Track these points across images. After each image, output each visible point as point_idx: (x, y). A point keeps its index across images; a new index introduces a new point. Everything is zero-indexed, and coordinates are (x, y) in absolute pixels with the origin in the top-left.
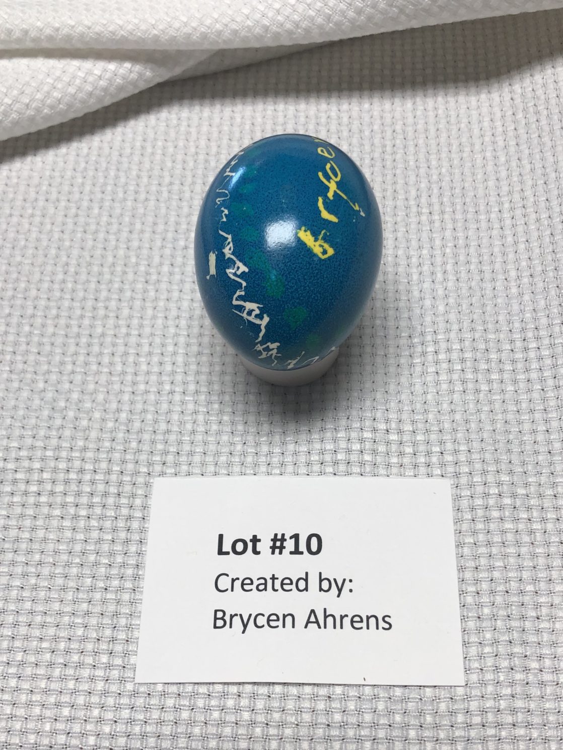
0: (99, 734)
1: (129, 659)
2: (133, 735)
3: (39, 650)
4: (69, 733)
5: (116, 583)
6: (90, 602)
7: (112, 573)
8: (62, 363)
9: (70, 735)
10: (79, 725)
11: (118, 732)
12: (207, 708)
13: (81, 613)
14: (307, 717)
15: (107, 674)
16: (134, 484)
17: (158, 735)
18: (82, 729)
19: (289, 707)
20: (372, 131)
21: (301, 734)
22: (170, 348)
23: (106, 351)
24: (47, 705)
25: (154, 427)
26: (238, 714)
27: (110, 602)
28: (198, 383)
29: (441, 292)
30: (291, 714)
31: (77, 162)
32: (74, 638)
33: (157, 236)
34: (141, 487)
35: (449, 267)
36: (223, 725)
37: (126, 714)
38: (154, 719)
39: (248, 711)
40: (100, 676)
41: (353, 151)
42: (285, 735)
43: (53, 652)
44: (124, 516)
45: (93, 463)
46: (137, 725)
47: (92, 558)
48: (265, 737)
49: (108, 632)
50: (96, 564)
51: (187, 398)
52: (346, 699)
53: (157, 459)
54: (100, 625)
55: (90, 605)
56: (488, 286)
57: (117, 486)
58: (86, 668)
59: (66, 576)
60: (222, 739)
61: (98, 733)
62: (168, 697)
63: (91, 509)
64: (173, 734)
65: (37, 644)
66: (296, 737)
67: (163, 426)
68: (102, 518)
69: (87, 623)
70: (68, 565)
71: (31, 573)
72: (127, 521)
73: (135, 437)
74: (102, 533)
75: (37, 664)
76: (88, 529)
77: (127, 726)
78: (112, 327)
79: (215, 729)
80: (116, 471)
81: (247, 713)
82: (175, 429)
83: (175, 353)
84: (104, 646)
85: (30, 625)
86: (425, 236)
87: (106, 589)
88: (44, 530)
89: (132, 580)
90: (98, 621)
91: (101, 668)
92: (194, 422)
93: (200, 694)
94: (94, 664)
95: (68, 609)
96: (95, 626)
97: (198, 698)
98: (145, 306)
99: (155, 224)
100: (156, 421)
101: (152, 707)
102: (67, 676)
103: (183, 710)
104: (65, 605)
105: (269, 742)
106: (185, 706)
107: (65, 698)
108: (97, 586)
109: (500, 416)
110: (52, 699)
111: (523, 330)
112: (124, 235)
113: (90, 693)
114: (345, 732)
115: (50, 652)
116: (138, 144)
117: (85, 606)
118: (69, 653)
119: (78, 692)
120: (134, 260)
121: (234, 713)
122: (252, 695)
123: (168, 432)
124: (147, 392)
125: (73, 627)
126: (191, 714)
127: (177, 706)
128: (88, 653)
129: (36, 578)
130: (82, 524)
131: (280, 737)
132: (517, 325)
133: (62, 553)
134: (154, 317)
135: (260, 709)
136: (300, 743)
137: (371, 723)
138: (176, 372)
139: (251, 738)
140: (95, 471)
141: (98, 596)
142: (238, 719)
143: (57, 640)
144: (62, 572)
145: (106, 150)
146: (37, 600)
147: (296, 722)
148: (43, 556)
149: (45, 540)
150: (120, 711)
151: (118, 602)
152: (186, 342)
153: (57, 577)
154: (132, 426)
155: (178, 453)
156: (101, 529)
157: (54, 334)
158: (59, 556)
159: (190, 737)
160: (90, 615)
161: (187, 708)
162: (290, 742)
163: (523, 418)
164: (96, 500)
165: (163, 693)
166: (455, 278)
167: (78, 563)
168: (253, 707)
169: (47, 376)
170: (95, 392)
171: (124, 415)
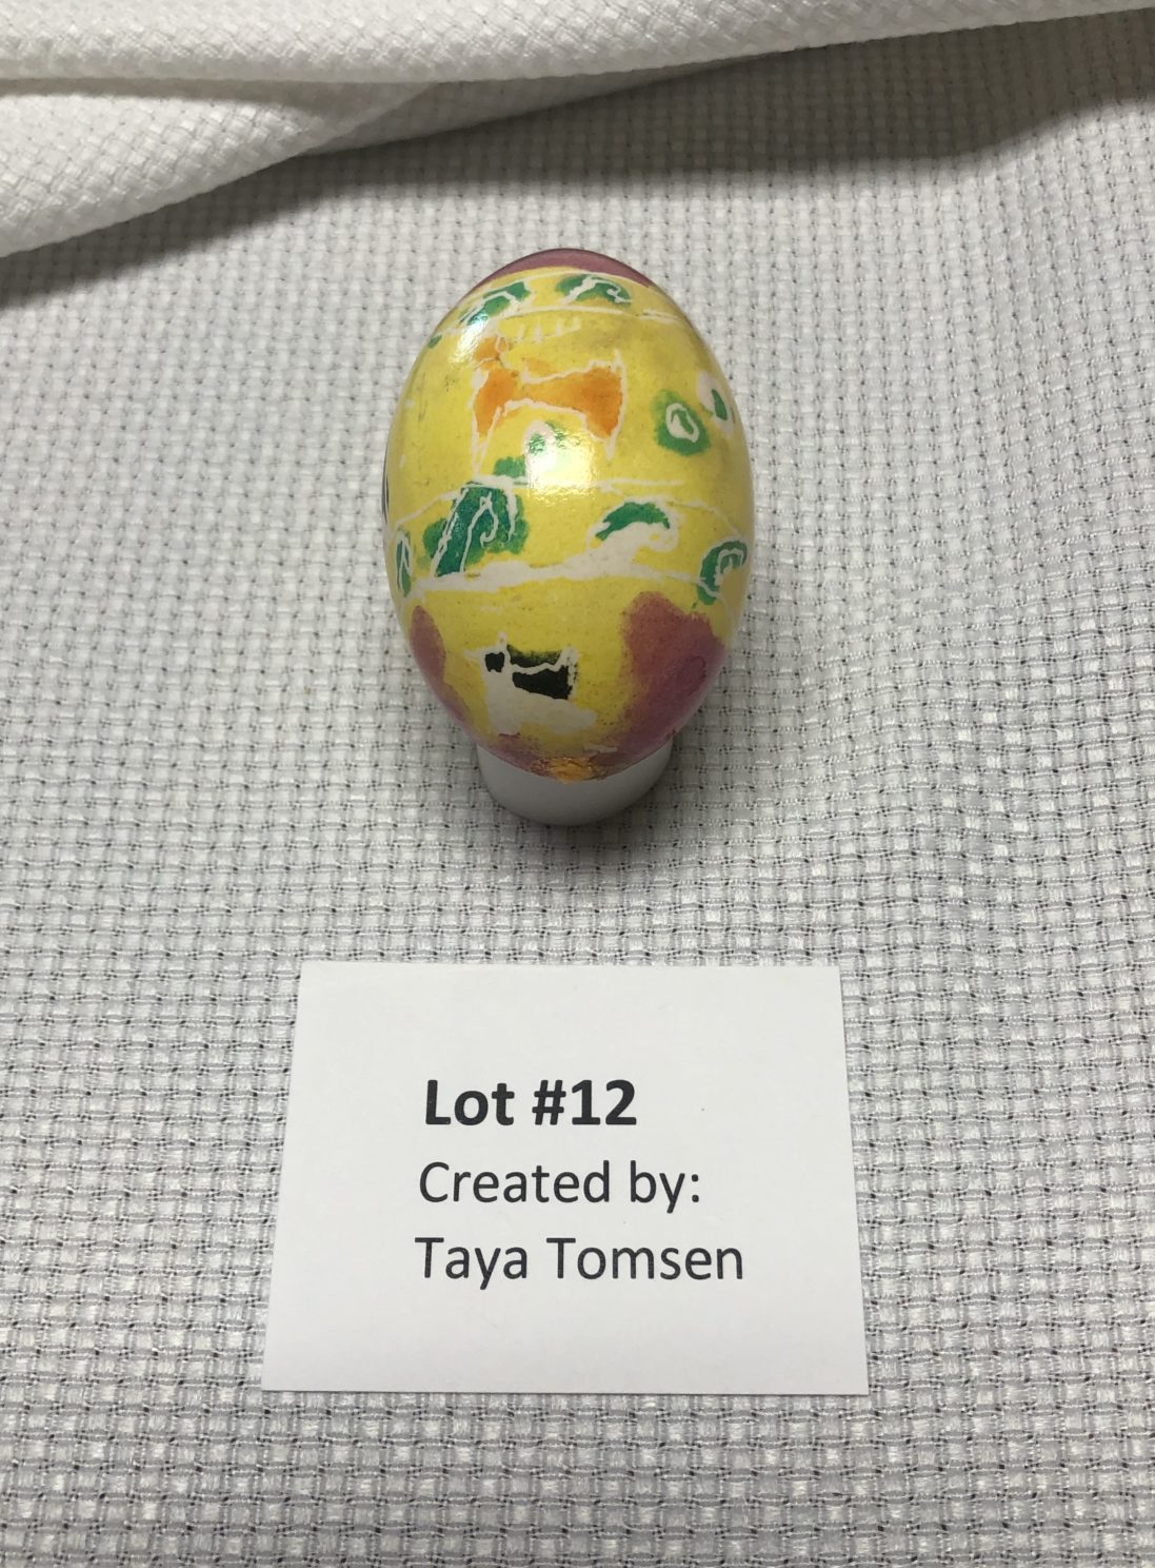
0: (165, 1497)
1: (225, 1339)
2: (233, 1498)
3: (43, 1321)
4: (103, 1496)
5: (204, 1181)
6: (151, 1221)
7: (196, 1160)
8: (104, 723)
9: (106, 1499)
10: (124, 1479)
11: (204, 1491)
12: (384, 1439)
13: (133, 1245)
14: (586, 1456)
15: (181, 1371)
16: (245, 977)
17: (285, 1496)
18: (129, 1487)
19: (551, 1435)
20: (731, 264)
21: (576, 1491)
22: (324, 697)
23: (193, 703)
24: (60, 1436)
25: (286, 859)
26: (449, 1452)
27: (191, 1222)
28: (376, 766)
30: (556, 1450)
32: (117, 1297)
33: (303, 471)
34: (258, 983)
35: (876, 539)
36: (417, 1474)
37: (218, 1452)
38: (279, 1464)
39: (469, 1445)
40: (166, 1375)
41: (694, 303)
42: (543, 1493)
43: (73, 1325)
44: (222, 1042)
45: (164, 937)
46: (243, 1476)
47: (156, 1129)
48: (502, 1498)
49: (185, 1283)
50: (165, 1142)
51: (353, 797)
52: (666, 1418)
53: (291, 924)
54: (168, 1270)
55: (152, 1229)
57: (209, 981)
58: (139, 1358)
59: (104, 1168)
60: (415, 1503)
61: (162, 1494)
62: (305, 1418)
63: (156, 1029)
64: (317, 1496)
65: (41, 1309)
66: (565, 1498)
67: (305, 856)
68: (178, 1046)
69: (143, 1266)
70: (107, 1143)
71: (33, 1160)
72: (227, 1052)
73: (249, 880)
74: (176, 1078)
75: (38, 1352)
76: (148, 1070)
77: (222, 1478)
78: (209, 653)
79: (402, 1482)
80: (210, 952)
81: (467, 1449)
82: (329, 859)
83: (332, 707)
84: (175, 1313)
85: (26, 1269)
87: (184, 1195)
88: (60, 1072)
89: (236, 1175)
90: (165, 1262)
91: (169, 1357)
92: (367, 846)
93: (371, 1410)
94: (155, 1349)
95: (106, 1236)
96: (158, 1272)
97: (366, 1419)
98: (275, 612)
99: (301, 446)
100: (291, 847)
101: (273, 1438)
102: (101, 1375)
103: (337, 1443)
104: (101, 1229)
105: (511, 1509)
106: (339, 1435)
107: (97, 1422)
108: (166, 1189)
110: (69, 1426)
112: (239, 467)
113: (146, 1410)
114: (665, 1488)
115: (66, 1326)
116: (271, 285)
117: (140, 1230)
118: (104, 1328)
119: (123, 1408)
120: (256, 518)
121: (439, 1449)
122: (476, 1412)
123: (315, 867)
124: (273, 786)
125: (114, 1274)
126: (351, 1452)
127: (324, 1436)
128: (142, 1328)
129: (41, 1171)
130: (136, 1058)
131: (533, 1498)
133: (95, 1118)
134: (293, 635)
135: (492, 1441)
136: (573, 1511)
137: (715, 1469)
138: (333, 744)
139: (474, 1500)
140: (168, 955)
141: (167, 1209)
142: (449, 1463)
143: (82, 1300)
144: (95, 1158)
145: (208, 297)
146: (43, 1217)
147: (565, 1467)
148: (57, 1125)
149: (61, 1092)
150: (208, 1448)
151: (208, 1221)
152: (354, 683)
153: (86, 1169)
154: (244, 857)
155: (334, 911)
156: (175, 1069)
157: (89, 665)
158: (89, 1124)
159: (349, 1500)
160: (150, 1248)
161: (345, 1440)
162: (552, 1508)
164: (168, 1011)
165: (295, 1410)
167: (129, 1141)
168: (479, 1436)
169: (73, 751)
170: (171, 785)
171: (227, 837)
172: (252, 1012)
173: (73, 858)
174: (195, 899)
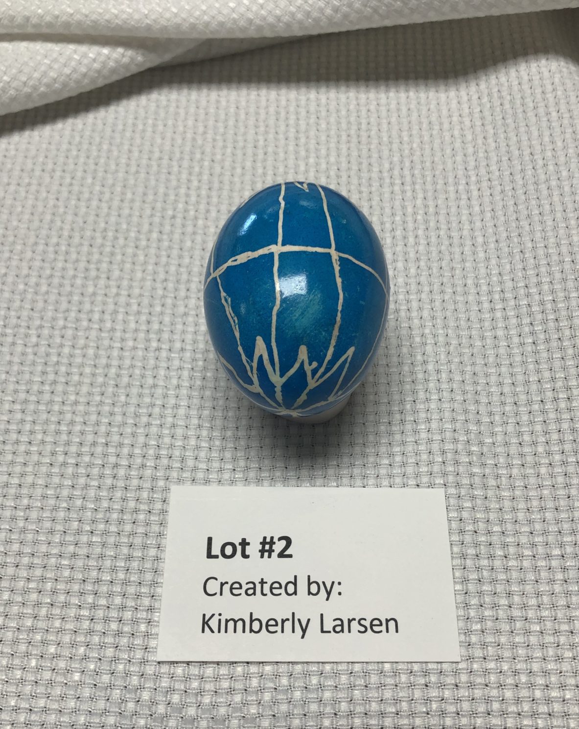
0: (84, 671)
1: (113, 600)
2: (116, 673)
3: (26, 590)
5: (101, 526)
6: (76, 544)
7: (97, 517)
8: (54, 319)
11: (103, 669)
13: (68, 555)
15: (92, 614)
16: (122, 434)
22: (158, 309)
23: (96, 309)
25: (141, 382)
27: (95, 545)
28: (183, 341)
29: (412, 255)
31: (72, 137)
32: (61, 579)
33: (146, 205)
34: (128, 437)
35: (420, 232)
37: (110, 652)
38: (138, 659)
40: (85, 616)
43: (40, 592)
44: (111, 464)
45: (83, 415)
46: (121, 663)
47: (79, 503)
49: (93, 574)
51: (173, 355)
53: (143, 411)
56: (457, 250)
65: (25, 584)
67: (150, 381)
70: (55, 509)
71: (20, 516)
72: (113, 469)
73: (123, 391)
74: (89, 479)
75: (24, 603)
76: (75, 476)
77: (111, 664)
78: (104, 287)
80: (105, 422)
82: (161, 383)
83: (162, 313)
84: (89, 587)
86: (397, 203)
87: (92, 532)
88: (33, 476)
89: (116, 524)
90: (84, 563)
91: (87, 608)
92: (179, 378)
94: (79, 604)
95: (55, 551)
96: (81, 568)
98: (134, 269)
99: (145, 194)
100: (143, 376)
101: (136, 647)
104: (52, 547)
109: (469, 368)
111: (490, 293)
112: (116, 203)
116: (130, 121)
120: (124, 226)
123: (155, 386)
124: (135, 348)
129: (24, 521)
132: (484, 288)
133: (50, 498)
134: (143, 279)
138: (163, 331)
141: (84, 539)
143: (44, 580)
144: (49, 515)
145: (100, 126)
146: (25, 542)
148: (31, 500)
149: (33, 485)
150: (105, 650)
151: (104, 545)
152: (172, 303)
153: (45, 520)
154: (121, 380)
155: (164, 406)
156: (88, 476)
157: (47, 293)
158: (47, 500)
159: (172, 677)
160: (76, 557)
163: (490, 371)
164: (85, 449)
165: (146, 634)
166: (426, 242)
167: (65, 508)
169: (39, 331)
170: (86, 347)
171: (113, 371)
172: (125, 451)
173: (40, 379)
174: (98, 398)
